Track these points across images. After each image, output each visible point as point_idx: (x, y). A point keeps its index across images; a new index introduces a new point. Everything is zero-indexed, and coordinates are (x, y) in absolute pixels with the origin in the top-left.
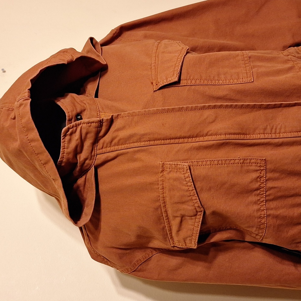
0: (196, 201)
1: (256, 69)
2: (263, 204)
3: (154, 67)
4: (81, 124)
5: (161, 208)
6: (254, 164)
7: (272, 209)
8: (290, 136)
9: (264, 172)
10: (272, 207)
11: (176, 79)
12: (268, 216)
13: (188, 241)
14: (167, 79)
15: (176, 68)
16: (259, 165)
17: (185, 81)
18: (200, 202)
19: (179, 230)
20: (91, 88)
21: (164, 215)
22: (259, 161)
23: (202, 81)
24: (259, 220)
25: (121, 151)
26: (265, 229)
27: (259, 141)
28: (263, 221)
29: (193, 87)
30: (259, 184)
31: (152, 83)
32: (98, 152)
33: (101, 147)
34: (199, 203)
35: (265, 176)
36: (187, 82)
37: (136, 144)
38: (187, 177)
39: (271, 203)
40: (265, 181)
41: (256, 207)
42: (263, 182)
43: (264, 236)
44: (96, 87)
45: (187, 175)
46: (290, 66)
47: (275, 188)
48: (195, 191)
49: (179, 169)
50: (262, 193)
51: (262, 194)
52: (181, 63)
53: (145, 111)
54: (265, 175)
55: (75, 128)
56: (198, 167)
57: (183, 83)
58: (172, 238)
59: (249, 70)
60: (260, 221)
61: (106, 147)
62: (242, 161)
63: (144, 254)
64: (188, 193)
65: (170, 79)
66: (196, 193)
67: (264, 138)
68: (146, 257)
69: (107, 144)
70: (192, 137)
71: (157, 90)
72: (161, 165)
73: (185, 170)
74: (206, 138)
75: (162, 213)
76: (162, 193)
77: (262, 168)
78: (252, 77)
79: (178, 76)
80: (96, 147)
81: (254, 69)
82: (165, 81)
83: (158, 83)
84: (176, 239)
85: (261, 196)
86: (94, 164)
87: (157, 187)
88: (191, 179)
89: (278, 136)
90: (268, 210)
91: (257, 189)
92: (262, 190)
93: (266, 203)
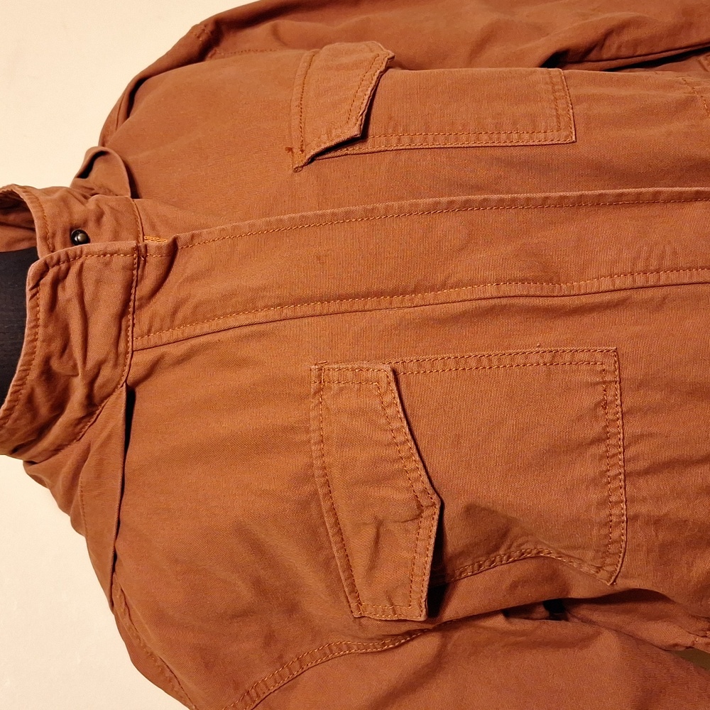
0: (415, 475)
1: (585, 105)
2: (616, 484)
3: (297, 109)
4: (80, 257)
5: (319, 500)
6: (584, 367)
7: (644, 500)
8: (686, 281)
9: (616, 390)
11: (355, 131)
12: (632, 519)
13: (398, 601)
14: (329, 133)
15: (357, 103)
16: (599, 368)
18: (429, 478)
19: (372, 567)
21: (329, 521)
22: (599, 356)
24: (604, 531)
25: (202, 339)
26: (622, 555)
27: (597, 299)
28: (615, 535)
29: (404, 156)
32: (138, 343)
33: (145, 328)
34: (426, 480)
35: (618, 403)
36: (388, 140)
37: (243, 319)
38: (389, 405)
39: (641, 482)
40: (619, 415)
41: (595, 496)
42: (615, 418)
43: (619, 572)
45: (387, 399)
46: (683, 96)
47: (651, 435)
48: (411, 444)
49: (367, 381)
50: (614, 451)
51: (614, 456)
53: (269, 223)
54: (618, 397)
55: (63, 266)
56: (420, 377)
58: (353, 590)
59: (564, 109)
60: (606, 536)
61: (161, 329)
62: (548, 357)
64: (391, 452)
65: (339, 133)
66: (415, 450)
67: (611, 288)
69: (162, 320)
70: (404, 293)
71: (302, 167)
72: (315, 373)
73: (384, 385)
74: (442, 295)
75: (322, 517)
76: (319, 453)
77: (609, 378)
78: (573, 128)
79: (359, 123)
80: (130, 329)
81: (577, 107)
82: (324, 137)
84: (365, 594)
85: (611, 461)
86: (126, 381)
87: (304, 437)
88: (401, 410)
89: (652, 279)
90: (633, 501)
91: (598, 440)
92: (613, 441)
93: (625, 481)
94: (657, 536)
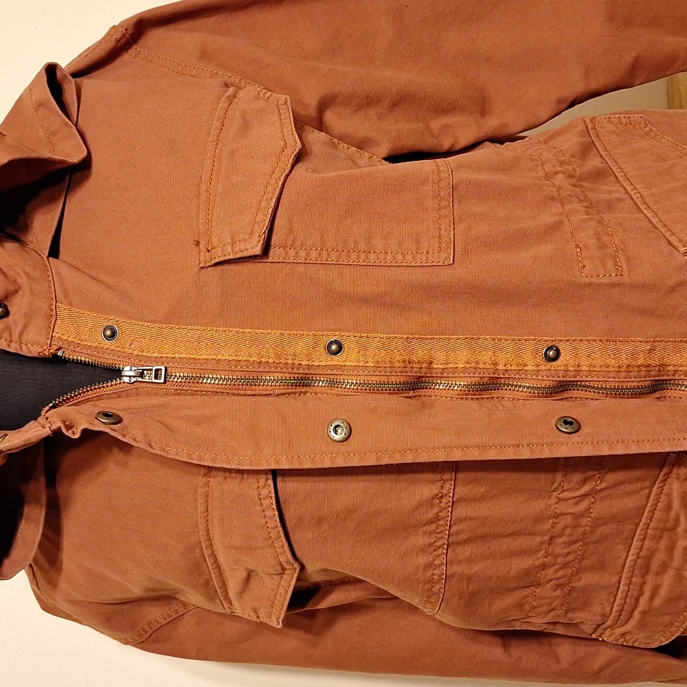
0: (282, 550)
1: (466, 225)
2: (440, 551)
3: (205, 194)
5: (202, 548)
7: (460, 562)
9: (451, 485)
10: (461, 557)
11: (257, 250)
12: (450, 577)
13: (262, 613)
14: (233, 244)
15: (261, 215)
16: (440, 469)
17: (282, 251)
19: (242, 591)
20: (42, 225)
21: (209, 560)
23: (325, 254)
24: (428, 586)
28: (436, 588)
29: (301, 268)
30: (436, 510)
31: (198, 243)
35: (451, 495)
36: (286, 253)
38: (266, 498)
39: (460, 549)
40: (450, 504)
41: (423, 560)
42: (446, 506)
44: (55, 224)
45: (264, 492)
47: (471, 519)
48: (280, 529)
50: (442, 528)
51: (441, 532)
52: (274, 200)
54: (452, 491)
57: (275, 253)
58: (227, 599)
60: (429, 590)
63: (166, 609)
64: (263, 533)
65: (242, 246)
66: (282, 534)
68: (169, 616)
71: (208, 267)
73: (263, 481)
75: (204, 557)
76: (205, 520)
77: (447, 476)
78: (452, 251)
79: (261, 242)
81: (459, 227)
82: (229, 248)
83: (213, 248)
84: (235, 602)
85: (439, 536)
87: (193, 504)
88: (274, 503)
90: (451, 563)
91: (430, 522)
92: (441, 522)
93: (447, 550)
94: (467, 587)
